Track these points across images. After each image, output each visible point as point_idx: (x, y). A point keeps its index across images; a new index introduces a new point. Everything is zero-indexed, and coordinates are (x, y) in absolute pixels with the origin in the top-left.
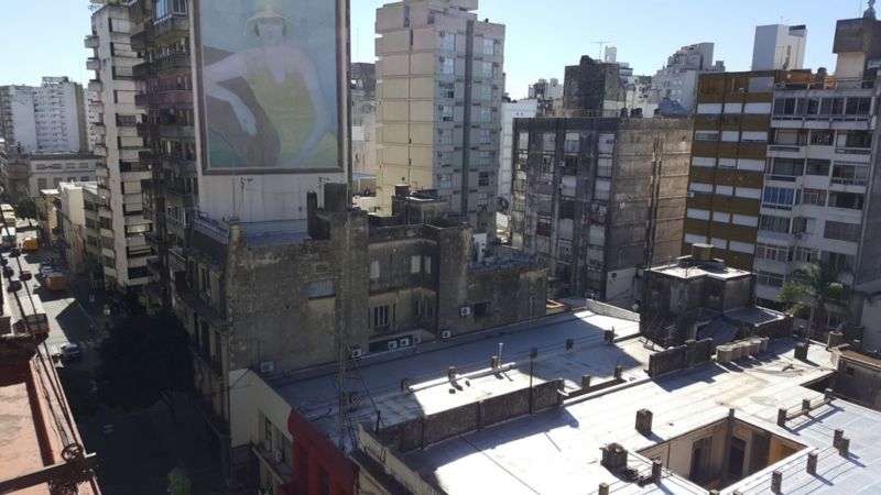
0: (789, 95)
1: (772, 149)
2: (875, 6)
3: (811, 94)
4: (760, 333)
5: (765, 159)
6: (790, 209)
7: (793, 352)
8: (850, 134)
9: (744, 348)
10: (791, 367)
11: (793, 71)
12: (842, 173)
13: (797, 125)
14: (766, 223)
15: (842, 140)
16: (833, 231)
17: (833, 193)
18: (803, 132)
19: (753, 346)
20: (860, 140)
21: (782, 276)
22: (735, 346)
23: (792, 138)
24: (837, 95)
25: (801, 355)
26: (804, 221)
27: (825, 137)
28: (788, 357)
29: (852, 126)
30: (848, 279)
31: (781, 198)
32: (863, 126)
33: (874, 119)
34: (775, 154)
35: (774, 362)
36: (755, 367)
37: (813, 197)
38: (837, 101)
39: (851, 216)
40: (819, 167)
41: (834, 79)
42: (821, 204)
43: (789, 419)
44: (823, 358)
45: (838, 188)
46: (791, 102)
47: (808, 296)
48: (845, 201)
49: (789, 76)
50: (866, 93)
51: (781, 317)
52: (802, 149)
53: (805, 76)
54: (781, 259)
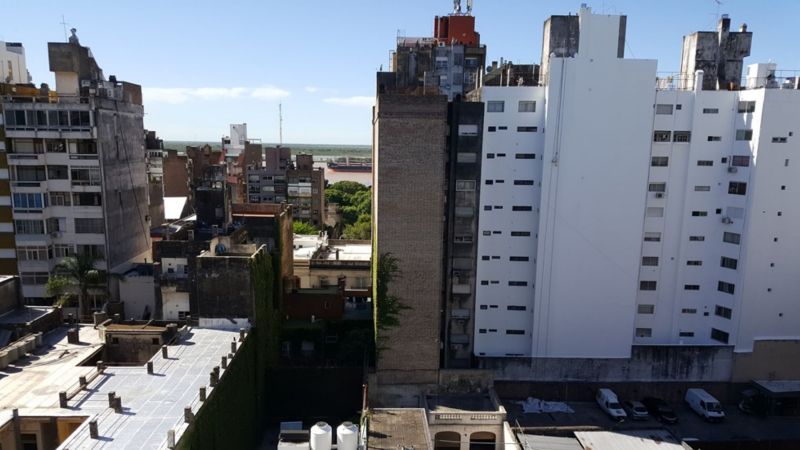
0: (17, 107)
1: (12, 157)
2: (76, 34)
3: (38, 107)
4: (33, 329)
5: (8, 167)
6: (41, 212)
7: (66, 339)
8: (79, 142)
9: (19, 348)
10: (66, 352)
11: (18, 85)
12: (79, 176)
13: (31, 135)
14: (20, 227)
15: (73, 148)
16: (82, 226)
17: (75, 194)
18: (37, 141)
19: (29, 344)
20: (87, 147)
21: (47, 273)
22: (10, 349)
23: (29, 147)
24: (60, 108)
25: (74, 339)
26: (56, 221)
27: (57, 146)
28: (63, 344)
29: (79, 135)
30: (102, 265)
31: (32, 202)
32: (87, 136)
33: (95, 129)
34: (16, 162)
35: (51, 353)
36: (34, 362)
37: (59, 199)
38: (62, 114)
39: (94, 212)
40: (59, 172)
41: (56, 94)
42: (67, 204)
43: (69, 399)
44: (92, 336)
45: (79, 189)
46: (20, 114)
47: (72, 286)
48: (86, 199)
49: (14, 89)
50: (84, 108)
51: (50, 311)
52: (40, 156)
53: (30, 90)
54: (43, 258)
